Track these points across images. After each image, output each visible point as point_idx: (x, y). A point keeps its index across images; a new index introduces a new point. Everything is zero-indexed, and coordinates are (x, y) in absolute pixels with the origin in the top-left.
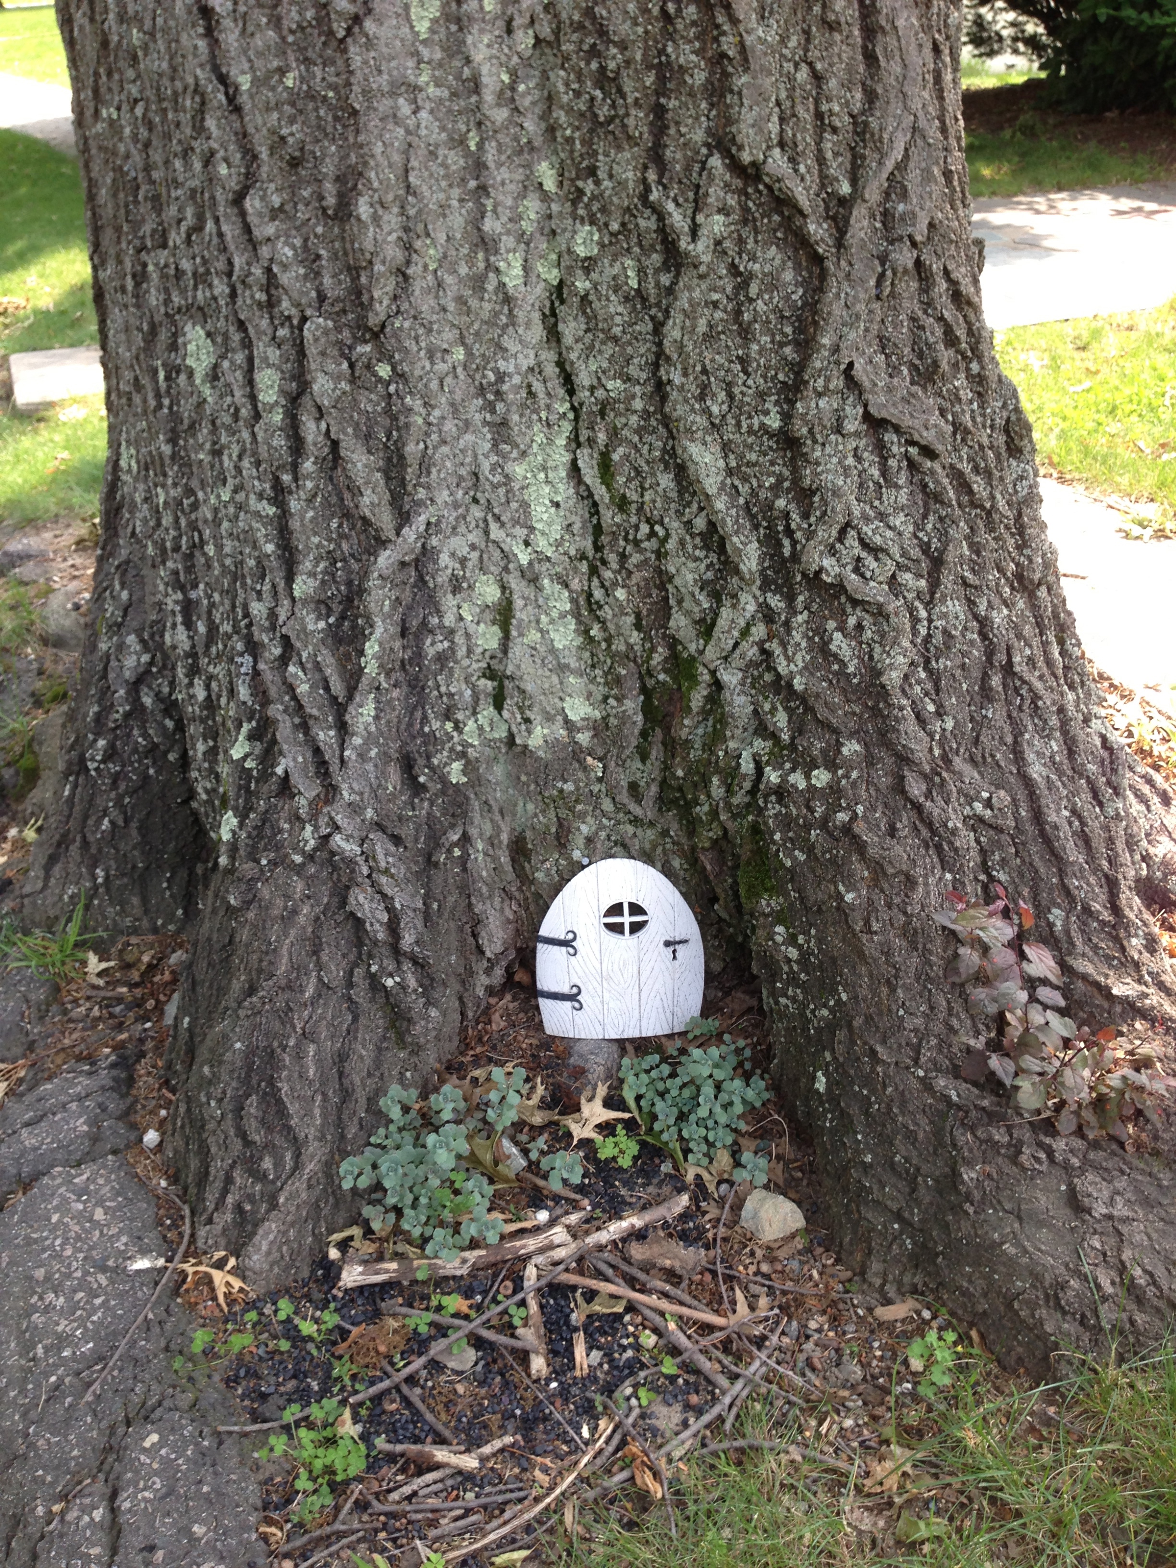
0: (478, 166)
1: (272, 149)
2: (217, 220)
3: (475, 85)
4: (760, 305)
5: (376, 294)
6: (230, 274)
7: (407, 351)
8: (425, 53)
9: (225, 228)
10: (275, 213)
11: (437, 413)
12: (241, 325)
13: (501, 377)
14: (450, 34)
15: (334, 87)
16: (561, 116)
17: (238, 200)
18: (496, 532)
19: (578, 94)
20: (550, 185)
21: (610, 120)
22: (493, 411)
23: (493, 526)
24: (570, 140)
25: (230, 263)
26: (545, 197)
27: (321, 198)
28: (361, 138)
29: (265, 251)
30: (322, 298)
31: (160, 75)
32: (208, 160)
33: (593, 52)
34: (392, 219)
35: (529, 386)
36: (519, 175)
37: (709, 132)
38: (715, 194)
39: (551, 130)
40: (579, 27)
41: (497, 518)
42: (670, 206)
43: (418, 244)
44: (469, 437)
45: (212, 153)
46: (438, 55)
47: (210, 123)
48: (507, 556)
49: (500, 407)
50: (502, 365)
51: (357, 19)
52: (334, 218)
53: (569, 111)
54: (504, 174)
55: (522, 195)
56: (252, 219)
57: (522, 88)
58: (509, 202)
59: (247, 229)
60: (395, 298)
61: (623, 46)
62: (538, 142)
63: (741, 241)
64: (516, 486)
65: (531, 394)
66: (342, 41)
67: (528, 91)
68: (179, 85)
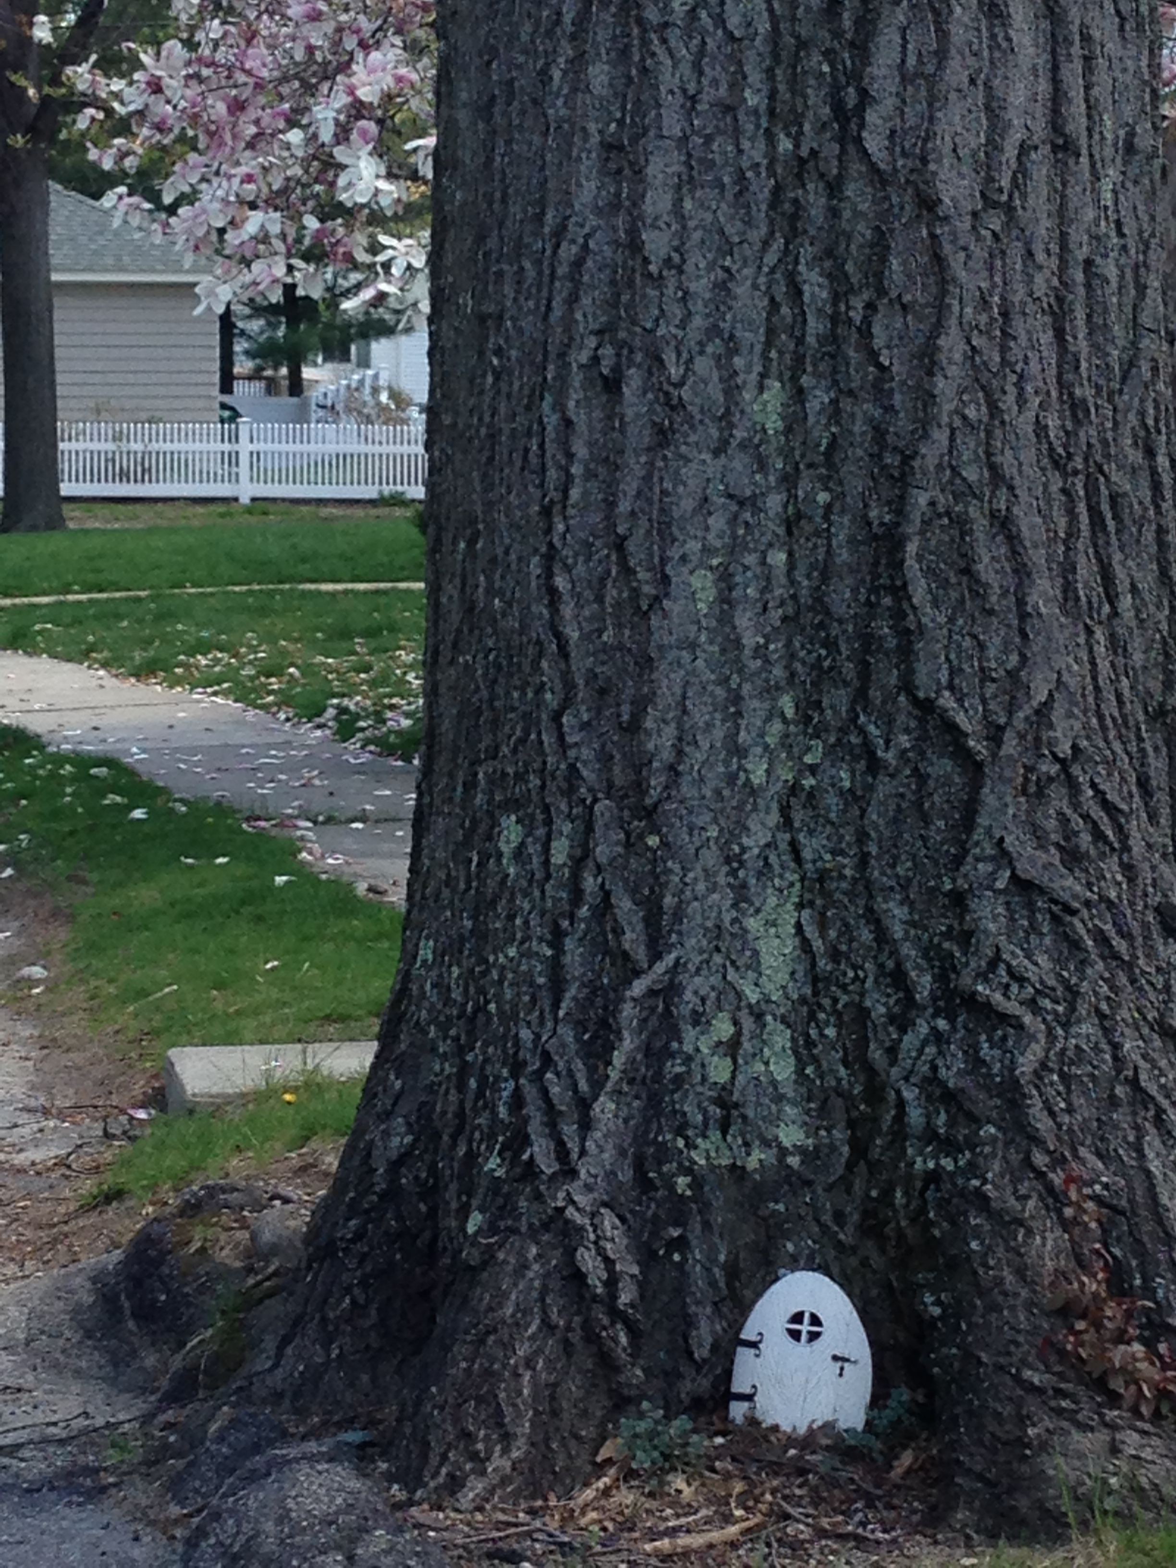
0: (736, 698)
1: (587, 683)
2: (539, 734)
3: (738, 644)
4: (936, 798)
5: (653, 783)
6: (543, 770)
7: (672, 826)
8: (704, 623)
9: (545, 737)
10: (585, 726)
11: (691, 875)
12: (546, 809)
13: (744, 850)
14: (722, 611)
15: (638, 643)
16: (798, 666)
17: (557, 717)
18: (731, 975)
19: (810, 652)
20: (790, 713)
21: (831, 668)
22: (736, 877)
23: (731, 970)
24: (804, 682)
25: (545, 763)
26: (785, 721)
27: (619, 716)
28: (654, 676)
29: (572, 753)
30: (610, 785)
31: (513, 632)
32: (540, 689)
33: (821, 626)
34: (670, 731)
35: (766, 859)
36: (767, 705)
37: (899, 677)
38: (901, 719)
39: (793, 675)
40: (811, 609)
41: (733, 963)
42: (872, 728)
43: (687, 749)
44: (716, 896)
45: (543, 684)
46: (714, 623)
47: (544, 664)
48: (739, 995)
49: (741, 874)
50: (745, 841)
51: (657, 599)
52: (625, 730)
53: (804, 663)
54: (755, 703)
55: (768, 719)
56: (566, 729)
57: (772, 647)
58: (759, 723)
59: (561, 737)
60: (667, 787)
61: (840, 621)
62: (783, 683)
63: (922, 753)
64: (750, 937)
65: (767, 864)
66: (645, 613)
67: (776, 651)
68: (525, 639)
